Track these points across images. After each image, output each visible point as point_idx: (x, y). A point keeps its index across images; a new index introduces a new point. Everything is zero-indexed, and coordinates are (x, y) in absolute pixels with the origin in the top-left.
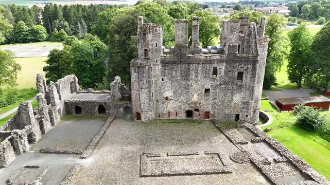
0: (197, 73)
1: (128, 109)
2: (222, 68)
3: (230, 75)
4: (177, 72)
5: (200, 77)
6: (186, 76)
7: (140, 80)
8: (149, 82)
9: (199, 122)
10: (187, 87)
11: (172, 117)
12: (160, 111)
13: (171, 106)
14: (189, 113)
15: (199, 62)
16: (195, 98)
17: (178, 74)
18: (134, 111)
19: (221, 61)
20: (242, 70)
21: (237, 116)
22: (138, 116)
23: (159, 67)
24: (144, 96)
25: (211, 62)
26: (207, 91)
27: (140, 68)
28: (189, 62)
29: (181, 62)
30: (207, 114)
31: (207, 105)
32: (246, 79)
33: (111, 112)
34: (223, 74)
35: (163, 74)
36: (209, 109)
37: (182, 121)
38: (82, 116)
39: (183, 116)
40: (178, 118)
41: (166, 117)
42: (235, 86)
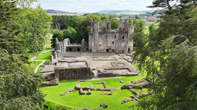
0: (110, 36)
1: (87, 49)
2: (118, 35)
3: (120, 37)
5: (111, 38)
6: (106, 37)
7: (92, 38)
8: (95, 39)
9: (111, 53)
10: (107, 41)
11: (102, 51)
12: (98, 49)
13: (102, 48)
14: (108, 50)
15: (110, 33)
16: (109, 45)
17: (104, 37)
18: (89, 49)
19: (117, 33)
20: (124, 35)
21: (123, 51)
22: (91, 51)
23: (98, 35)
24: (93, 44)
26: (113, 42)
27: (92, 35)
28: (107, 33)
29: (105, 33)
30: (113, 50)
32: (125, 38)
33: (82, 50)
34: (118, 37)
35: (99, 37)
36: (114, 48)
39: (105, 51)
40: (104, 52)
42: (122, 41)
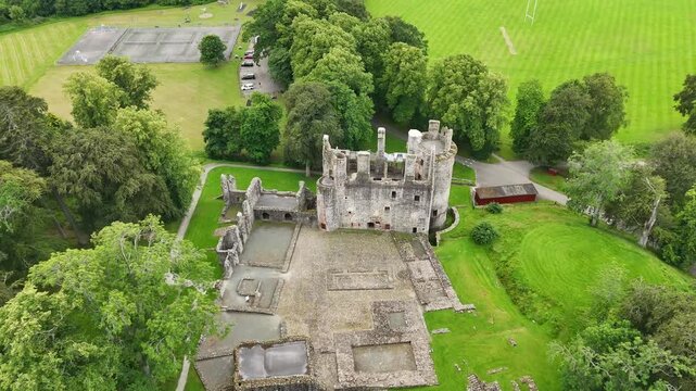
0: (377, 194)
1: (313, 218)
2: (400, 192)
3: (408, 198)
4: (360, 193)
5: (380, 198)
6: (368, 196)
7: (325, 200)
8: (334, 202)
9: (380, 234)
10: (369, 205)
11: (356, 227)
12: (344, 222)
13: (354, 219)
14: (371, 225)
15: (379, 186)
16: (376, 214)
18: (319, 222)
19: (399, 187)
20: (418, 194)
21: (415, 230)
22: (324, 226)
23: (343, 189)
24: (329, 212)
25: (390, 187)
26: (387, 208)
27: (325, 191)
28: (370, 186)
29: (363, 186)
30: (387, 226)
31: (387, 219)
32: (422, 201)
33: (298, 219)
34: (401, 196)
35: (347, 194)
36: (389, 222)
37: (364, 231)
39: (365, 226)
40: (360, 228)
41: (349, 227)
42: (412, 207)
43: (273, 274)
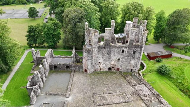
0: (114, 52)
1: (81, 67)
2: (126, 50)
3: (130, 53)
4: (105, 51)
5: (116, 54)
6: (109, 53)
7: (88, 56)
8: (92, 57)
9: (115, 73)
10: (110, 58)
11: (102, 71)
12: (96, 68)
13: (101, 66)
14: (110, 69)
15: (115, 47)
16: (113, 62)
17: (106, 52)
18: (84, 68)
19: (126, 47)
20: (135, 51)
21: (132, 70)
22: (86, 71)
23: (96, 50)
24: (89, 63)
25: (121, 47)
26: (119, 59)
27: (88, 51)
28: (111, 47)
29: (107, 48)
30: (118, 69)
31: (118, 65)
32: (137, 54)
33: (72, 68)
34: (126, 52)
35: (98, 52)
36: (119, 67)
38: (58, 71)
39: (107, 70)
40: (105, 71)
41: (99, 71)
42: (131, 58)
43: (61, 99)
